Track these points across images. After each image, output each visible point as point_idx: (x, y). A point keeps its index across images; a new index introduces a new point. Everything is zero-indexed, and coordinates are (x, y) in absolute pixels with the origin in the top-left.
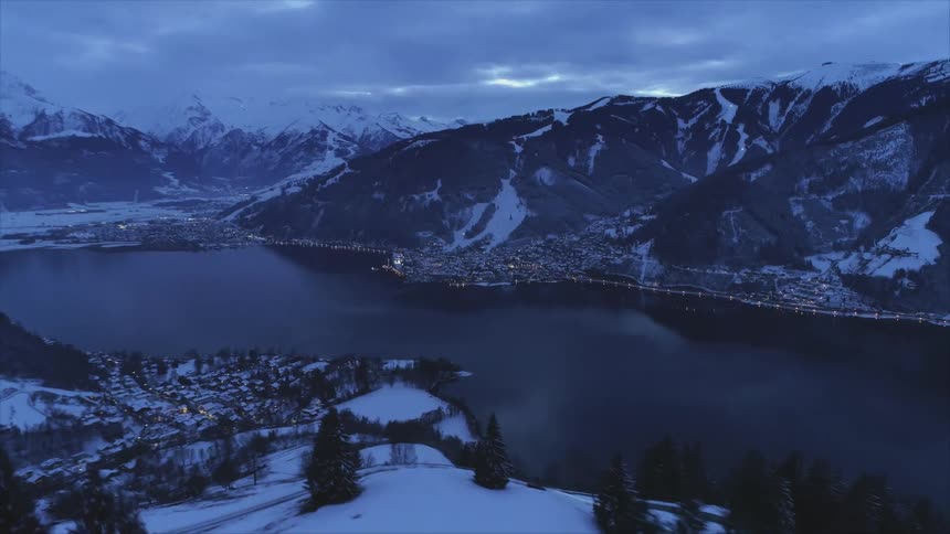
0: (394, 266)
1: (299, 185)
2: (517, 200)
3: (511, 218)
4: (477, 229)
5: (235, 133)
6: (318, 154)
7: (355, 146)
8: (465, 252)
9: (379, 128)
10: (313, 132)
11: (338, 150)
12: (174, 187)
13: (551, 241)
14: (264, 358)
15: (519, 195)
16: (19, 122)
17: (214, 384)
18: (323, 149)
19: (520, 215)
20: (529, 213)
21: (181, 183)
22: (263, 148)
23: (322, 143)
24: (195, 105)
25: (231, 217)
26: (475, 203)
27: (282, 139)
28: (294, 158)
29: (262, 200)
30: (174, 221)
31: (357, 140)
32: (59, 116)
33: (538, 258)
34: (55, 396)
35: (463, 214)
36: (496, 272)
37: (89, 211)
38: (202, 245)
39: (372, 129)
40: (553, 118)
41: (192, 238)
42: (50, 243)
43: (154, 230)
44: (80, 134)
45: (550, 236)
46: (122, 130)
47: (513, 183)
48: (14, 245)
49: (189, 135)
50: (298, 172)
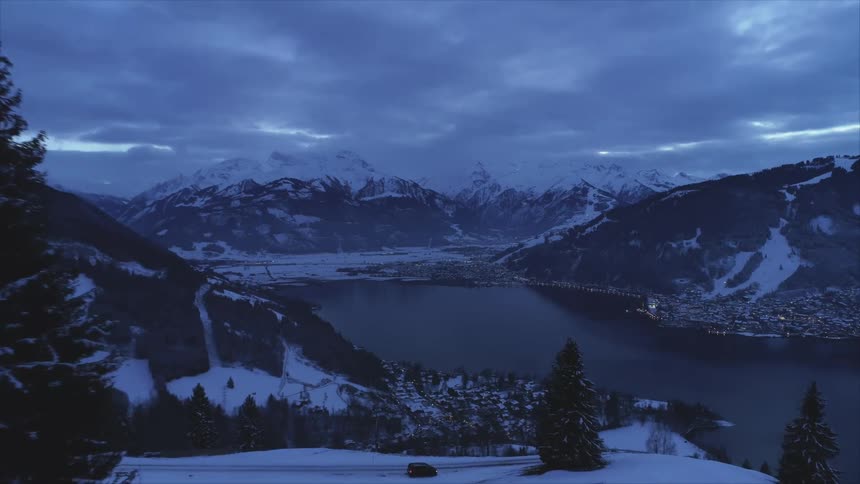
0: (648, 310)
1: (561, 234)
2: (788, 250)
3: (781, 268)
4: (741, 278)
5: (510, 192)
6: (579, 208)
7: (614, 200)
8: (727, 300)
9: (638, 185)
10: (576, 189)
11: (596, 205)
12: (458, 235)
13: (831, 294)
14: (520, 382)
15: (791, 244)
16: (356, 187)
17: (477, 398)
18: (583, 204)
19: (793, 265)
20: (804, 263)
21: (464, 234)
22: (531, 204)
23: (582, 198)
24: (478, 170)
25: (501, 261)
26: (738, 252)
27: (548, 196)
28: (557, 212)
29: (528, 247)
30: (456, 262)
31: (616, 195)
32: (382, 182)
33: (814, 312)
34: (356, 390)
35: (725, 263)
36: (762, 322)
37: (395, 254)
38: (476, 282)
39: (631, 185)
40: (833, 164)
41: (468, 276)
42: (367, 276)
43: (440, 269)
44: (395, 195)
45: (830, 289)
46: (424, 191)
47: (783, 232)
48: (345, 277)
49: (473, 194)
50: (561, 224)
